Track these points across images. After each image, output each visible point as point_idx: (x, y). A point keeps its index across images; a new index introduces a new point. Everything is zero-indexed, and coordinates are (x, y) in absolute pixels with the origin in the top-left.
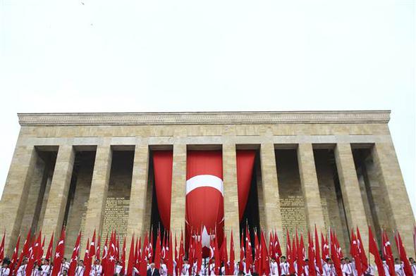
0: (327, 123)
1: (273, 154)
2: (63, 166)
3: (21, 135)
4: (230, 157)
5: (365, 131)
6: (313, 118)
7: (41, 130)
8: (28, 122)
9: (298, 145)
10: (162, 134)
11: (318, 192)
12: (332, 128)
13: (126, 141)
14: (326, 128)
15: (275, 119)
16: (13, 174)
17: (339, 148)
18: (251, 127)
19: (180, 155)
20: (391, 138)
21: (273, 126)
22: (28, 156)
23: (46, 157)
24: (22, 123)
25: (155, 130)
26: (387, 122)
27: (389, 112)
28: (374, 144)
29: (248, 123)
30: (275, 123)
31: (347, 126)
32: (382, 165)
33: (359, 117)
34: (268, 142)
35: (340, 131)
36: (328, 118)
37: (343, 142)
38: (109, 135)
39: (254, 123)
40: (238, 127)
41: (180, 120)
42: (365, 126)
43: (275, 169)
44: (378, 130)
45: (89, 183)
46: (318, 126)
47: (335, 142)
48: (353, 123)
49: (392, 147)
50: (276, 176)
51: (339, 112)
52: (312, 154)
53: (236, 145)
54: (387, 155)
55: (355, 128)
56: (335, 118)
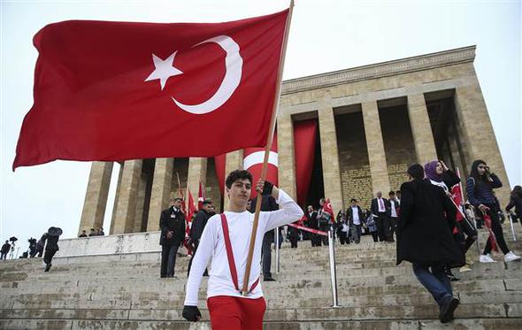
0: (396, 74)
1: (332, 120)
5: (442, 76)
6: (377, 71)
9: (360, 104)
11: (384, 154)
12: (401, 79)
14: (394, 81)
15: (333, 80)
16: (94, 174)
17: (410, 102)
18: (307, 94)
20: (477, 78)
21: (332, 89)
26: (472, 60)
27: (474, 48)
28: (454, 90)
29: (304, 90)
30: (334, 85)
31: (420, 74)
32: (463, 112)
33: (434, 60)
34: (326, 107)
35: (412, 81)
36: (395, 68)
37: (415, 93)
39: (311, 89)
40: (294, 97)
42: (443, 70)
43: (334, 135)
44: (460, 72)
46: (384, 81)
47: (404, 95)
48: (427, 69)
49: (478, 90)
50: (335, 142)
51: (408, 60)
52: (377, 112)
53: (292, 116)
54: (472, 100)
55: (430, 75)
56: (404, 67)
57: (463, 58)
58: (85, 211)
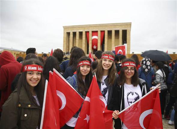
0: (118, 25)
1: (107, 32)
2: (71, 36)
3: (64, 30)
4: (99, 33)
7: (67, 29)
8: (65, 28)
9: (112, 30)
10: (87, 29)
11: (114, 40)
13: (81, 31)
14: (118, 27)
15: (108, 25)
16: (64, 37)
17: (120, 31)
18: (103, 27)
19: (90, 33)
21: (108, 27)
22: (66, 34)
23: (68, 34)
24: (64, 28)
25: (86, 28)
27: (131, 23)
28: (127, 30)
32: (127, 34)
33: (125, 24)
34: (106, 30)
35: (121, 27)
36: (118, 24)
38: (78, 30)
40: (101, 27)
41: (90, 26)
42: (126, 26)
43: (107, 35)
44: (128, 27)
45: (76, 39)
46: (116, 26)
47: (119, 29)
48: (123, 25)
49: (130, 30)
50: (107, 37)
52: (115, 32)
53: (101, 31)
55: (124, 26)
56: (120, 24)
57: (130, 25)
58: (64, 44)
